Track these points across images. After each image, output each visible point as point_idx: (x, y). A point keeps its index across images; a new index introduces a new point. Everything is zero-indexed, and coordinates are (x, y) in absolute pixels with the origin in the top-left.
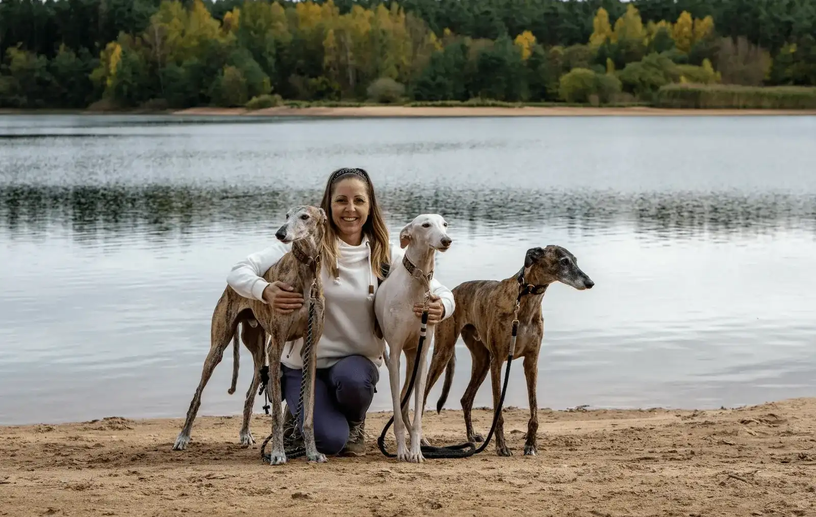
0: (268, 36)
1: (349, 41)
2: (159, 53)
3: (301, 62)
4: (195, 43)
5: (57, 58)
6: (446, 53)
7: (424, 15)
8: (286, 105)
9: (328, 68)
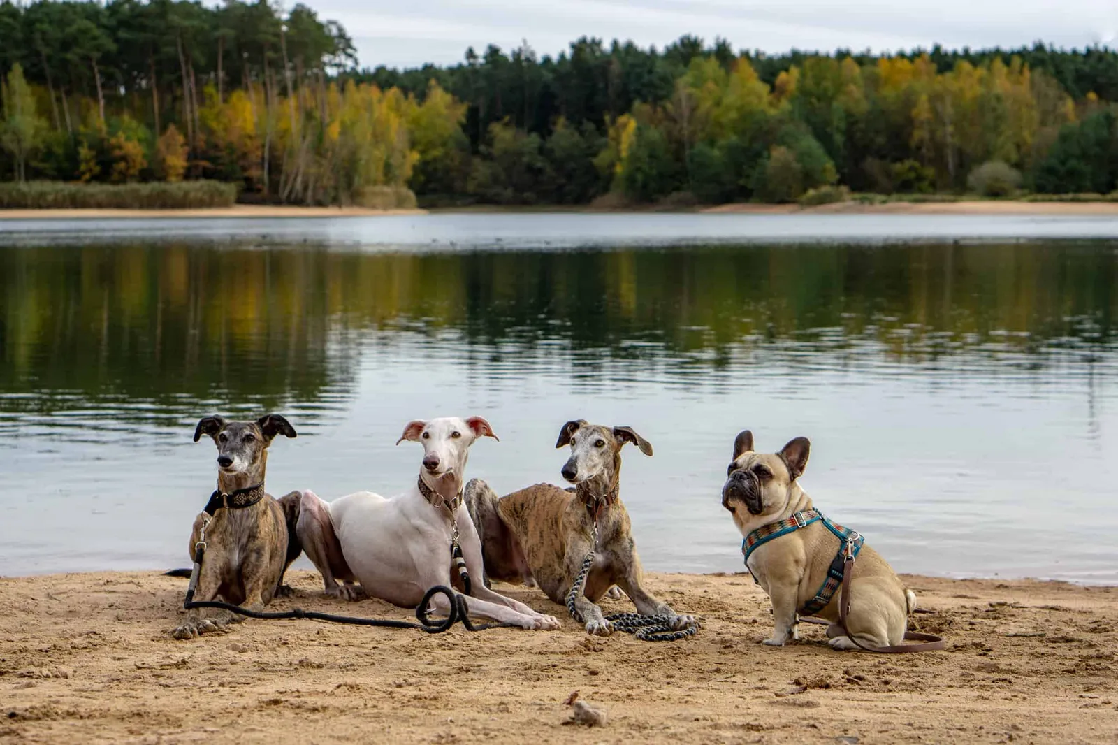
0: (835, 104)
1: (948, 110)
2: (686, 129)
3: (881, 140)
4: (733, 115)
5: (554, 137)
6: (1083, 124)
7: (1059, 73)
8: (854, 199)
9: (919, 148)
